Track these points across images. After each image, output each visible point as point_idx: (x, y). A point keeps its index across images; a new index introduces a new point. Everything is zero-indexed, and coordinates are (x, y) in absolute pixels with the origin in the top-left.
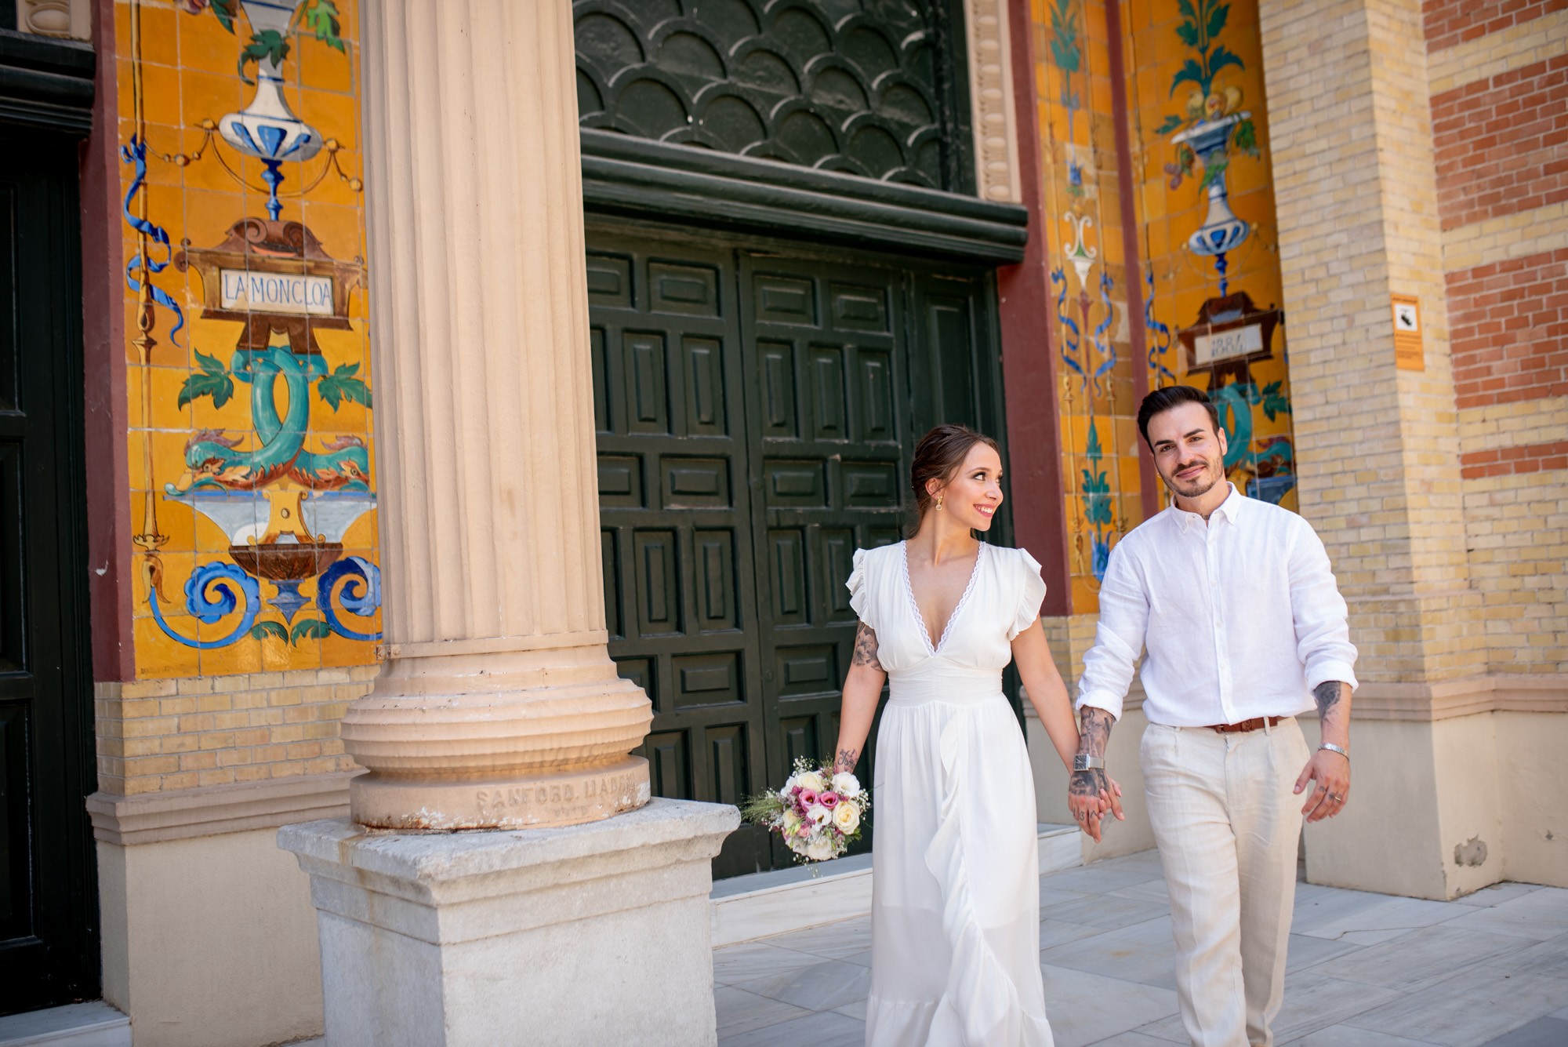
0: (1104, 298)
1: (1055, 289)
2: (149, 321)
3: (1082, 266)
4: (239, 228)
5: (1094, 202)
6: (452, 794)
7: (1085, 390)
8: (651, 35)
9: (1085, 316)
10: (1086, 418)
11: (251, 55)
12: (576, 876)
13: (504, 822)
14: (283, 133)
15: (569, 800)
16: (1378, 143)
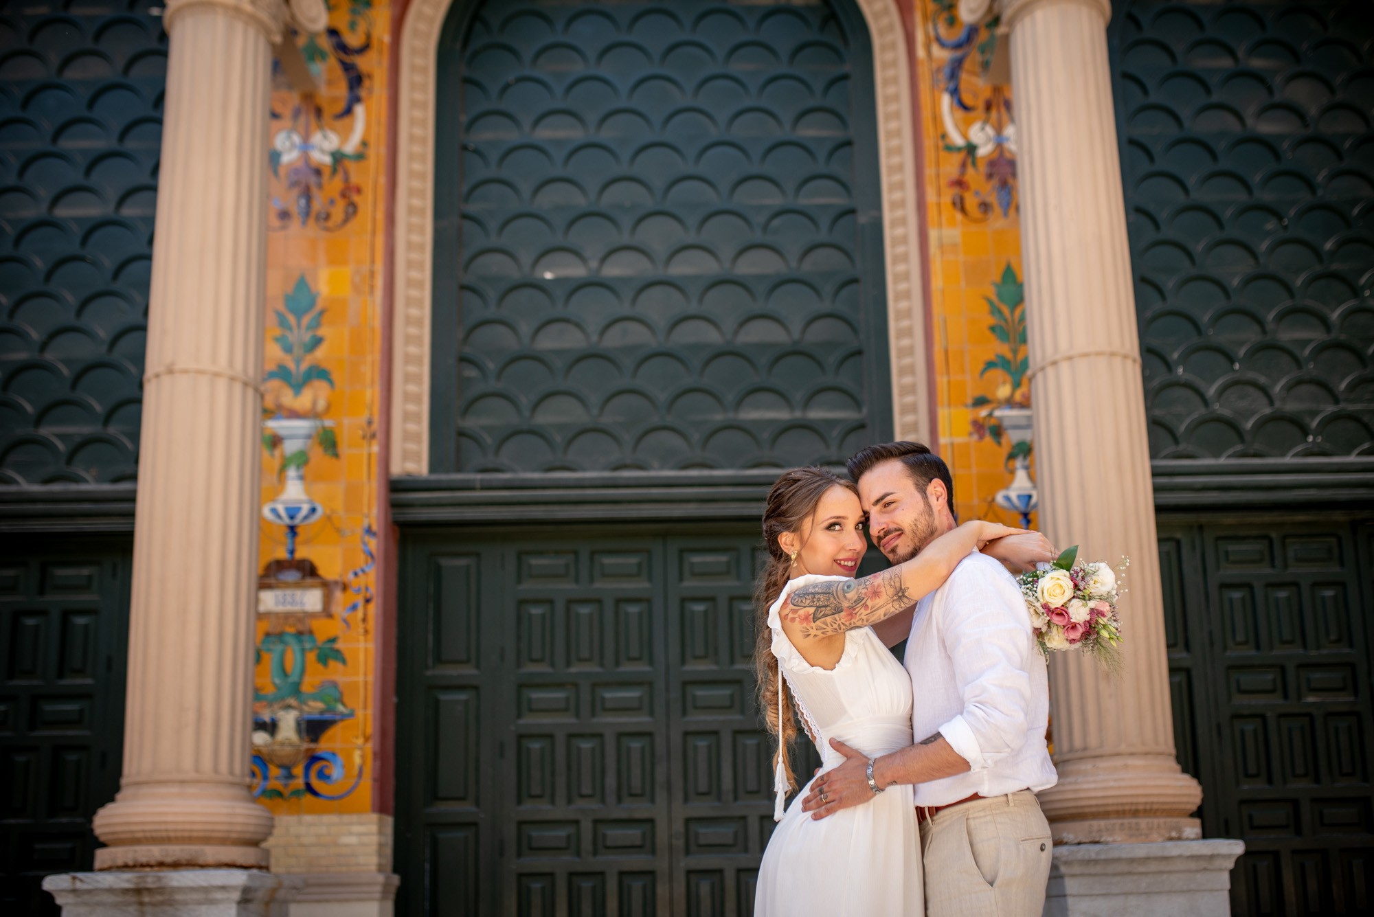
6: (1076, 825)
8: (1278, 388)
11: (1012, 457)
12: (1141, 869)
13: (1102, 840)
14: (1030, 497)
15: (1138, 830)
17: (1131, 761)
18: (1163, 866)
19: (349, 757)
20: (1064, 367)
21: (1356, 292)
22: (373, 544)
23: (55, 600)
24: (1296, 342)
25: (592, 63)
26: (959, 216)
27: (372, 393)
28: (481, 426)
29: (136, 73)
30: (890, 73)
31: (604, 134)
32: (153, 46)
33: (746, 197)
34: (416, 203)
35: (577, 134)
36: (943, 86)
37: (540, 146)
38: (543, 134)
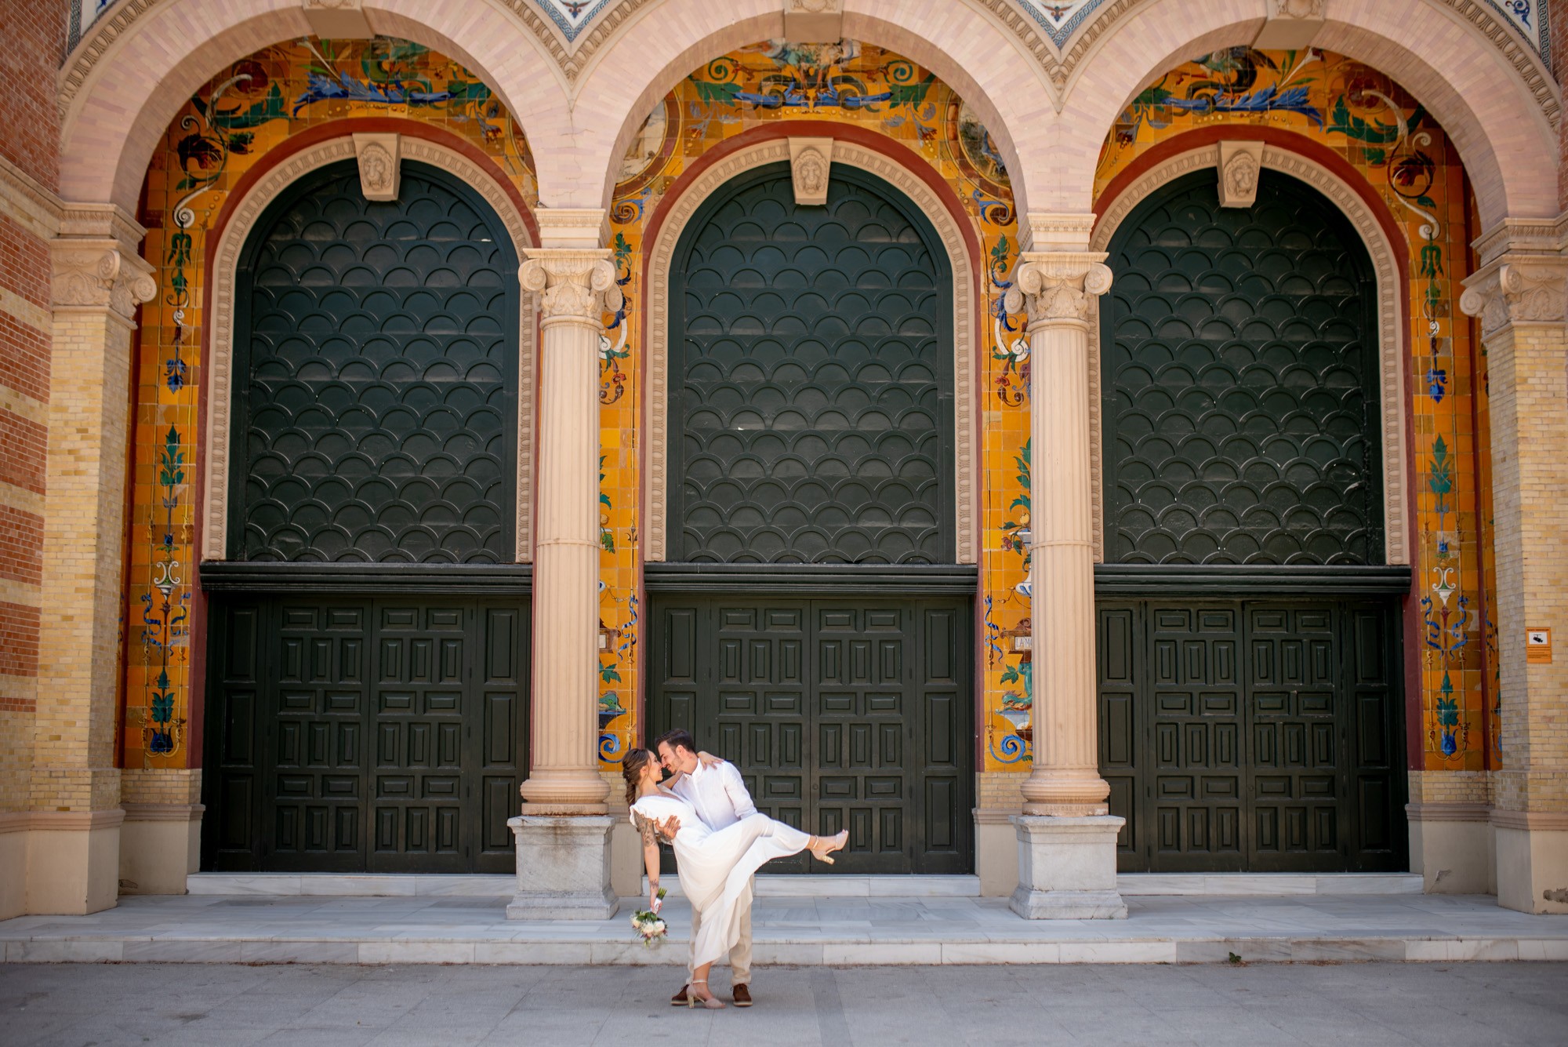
0: (1461, 609)
1: (1424, 608)
2: (992, 656)
3: (1444, 595)
4: (1022, 622)
5: (1457, 560)
6: (1040, 806)
7: (1443, 658)
8: (1201, 515)
9: (1445, 620)
10: (1442, 673)
11: (1025, 563)
13: (1052, 814)
15: (1071, 810)
16: (1524, 555)
17: (1070, 773)
18: (1083, 830)
19: (624, 738)
20: (1049, 549)
21: (1257, 452)
22: (636, 607)
23: (433, 631)
24: (1214, 482)
25: (769, 282)
26: (1002, 403)
27: (634, 512)
28: (698, 528)
29: (473, 283)
30: (963, 299)
31: (775, 333)
32: (486, 265)
33: (865, 378)
34: (658, 382)
35: (759, 332)
36: (996, 314)
37: (736, 341)
38: (737, 331)
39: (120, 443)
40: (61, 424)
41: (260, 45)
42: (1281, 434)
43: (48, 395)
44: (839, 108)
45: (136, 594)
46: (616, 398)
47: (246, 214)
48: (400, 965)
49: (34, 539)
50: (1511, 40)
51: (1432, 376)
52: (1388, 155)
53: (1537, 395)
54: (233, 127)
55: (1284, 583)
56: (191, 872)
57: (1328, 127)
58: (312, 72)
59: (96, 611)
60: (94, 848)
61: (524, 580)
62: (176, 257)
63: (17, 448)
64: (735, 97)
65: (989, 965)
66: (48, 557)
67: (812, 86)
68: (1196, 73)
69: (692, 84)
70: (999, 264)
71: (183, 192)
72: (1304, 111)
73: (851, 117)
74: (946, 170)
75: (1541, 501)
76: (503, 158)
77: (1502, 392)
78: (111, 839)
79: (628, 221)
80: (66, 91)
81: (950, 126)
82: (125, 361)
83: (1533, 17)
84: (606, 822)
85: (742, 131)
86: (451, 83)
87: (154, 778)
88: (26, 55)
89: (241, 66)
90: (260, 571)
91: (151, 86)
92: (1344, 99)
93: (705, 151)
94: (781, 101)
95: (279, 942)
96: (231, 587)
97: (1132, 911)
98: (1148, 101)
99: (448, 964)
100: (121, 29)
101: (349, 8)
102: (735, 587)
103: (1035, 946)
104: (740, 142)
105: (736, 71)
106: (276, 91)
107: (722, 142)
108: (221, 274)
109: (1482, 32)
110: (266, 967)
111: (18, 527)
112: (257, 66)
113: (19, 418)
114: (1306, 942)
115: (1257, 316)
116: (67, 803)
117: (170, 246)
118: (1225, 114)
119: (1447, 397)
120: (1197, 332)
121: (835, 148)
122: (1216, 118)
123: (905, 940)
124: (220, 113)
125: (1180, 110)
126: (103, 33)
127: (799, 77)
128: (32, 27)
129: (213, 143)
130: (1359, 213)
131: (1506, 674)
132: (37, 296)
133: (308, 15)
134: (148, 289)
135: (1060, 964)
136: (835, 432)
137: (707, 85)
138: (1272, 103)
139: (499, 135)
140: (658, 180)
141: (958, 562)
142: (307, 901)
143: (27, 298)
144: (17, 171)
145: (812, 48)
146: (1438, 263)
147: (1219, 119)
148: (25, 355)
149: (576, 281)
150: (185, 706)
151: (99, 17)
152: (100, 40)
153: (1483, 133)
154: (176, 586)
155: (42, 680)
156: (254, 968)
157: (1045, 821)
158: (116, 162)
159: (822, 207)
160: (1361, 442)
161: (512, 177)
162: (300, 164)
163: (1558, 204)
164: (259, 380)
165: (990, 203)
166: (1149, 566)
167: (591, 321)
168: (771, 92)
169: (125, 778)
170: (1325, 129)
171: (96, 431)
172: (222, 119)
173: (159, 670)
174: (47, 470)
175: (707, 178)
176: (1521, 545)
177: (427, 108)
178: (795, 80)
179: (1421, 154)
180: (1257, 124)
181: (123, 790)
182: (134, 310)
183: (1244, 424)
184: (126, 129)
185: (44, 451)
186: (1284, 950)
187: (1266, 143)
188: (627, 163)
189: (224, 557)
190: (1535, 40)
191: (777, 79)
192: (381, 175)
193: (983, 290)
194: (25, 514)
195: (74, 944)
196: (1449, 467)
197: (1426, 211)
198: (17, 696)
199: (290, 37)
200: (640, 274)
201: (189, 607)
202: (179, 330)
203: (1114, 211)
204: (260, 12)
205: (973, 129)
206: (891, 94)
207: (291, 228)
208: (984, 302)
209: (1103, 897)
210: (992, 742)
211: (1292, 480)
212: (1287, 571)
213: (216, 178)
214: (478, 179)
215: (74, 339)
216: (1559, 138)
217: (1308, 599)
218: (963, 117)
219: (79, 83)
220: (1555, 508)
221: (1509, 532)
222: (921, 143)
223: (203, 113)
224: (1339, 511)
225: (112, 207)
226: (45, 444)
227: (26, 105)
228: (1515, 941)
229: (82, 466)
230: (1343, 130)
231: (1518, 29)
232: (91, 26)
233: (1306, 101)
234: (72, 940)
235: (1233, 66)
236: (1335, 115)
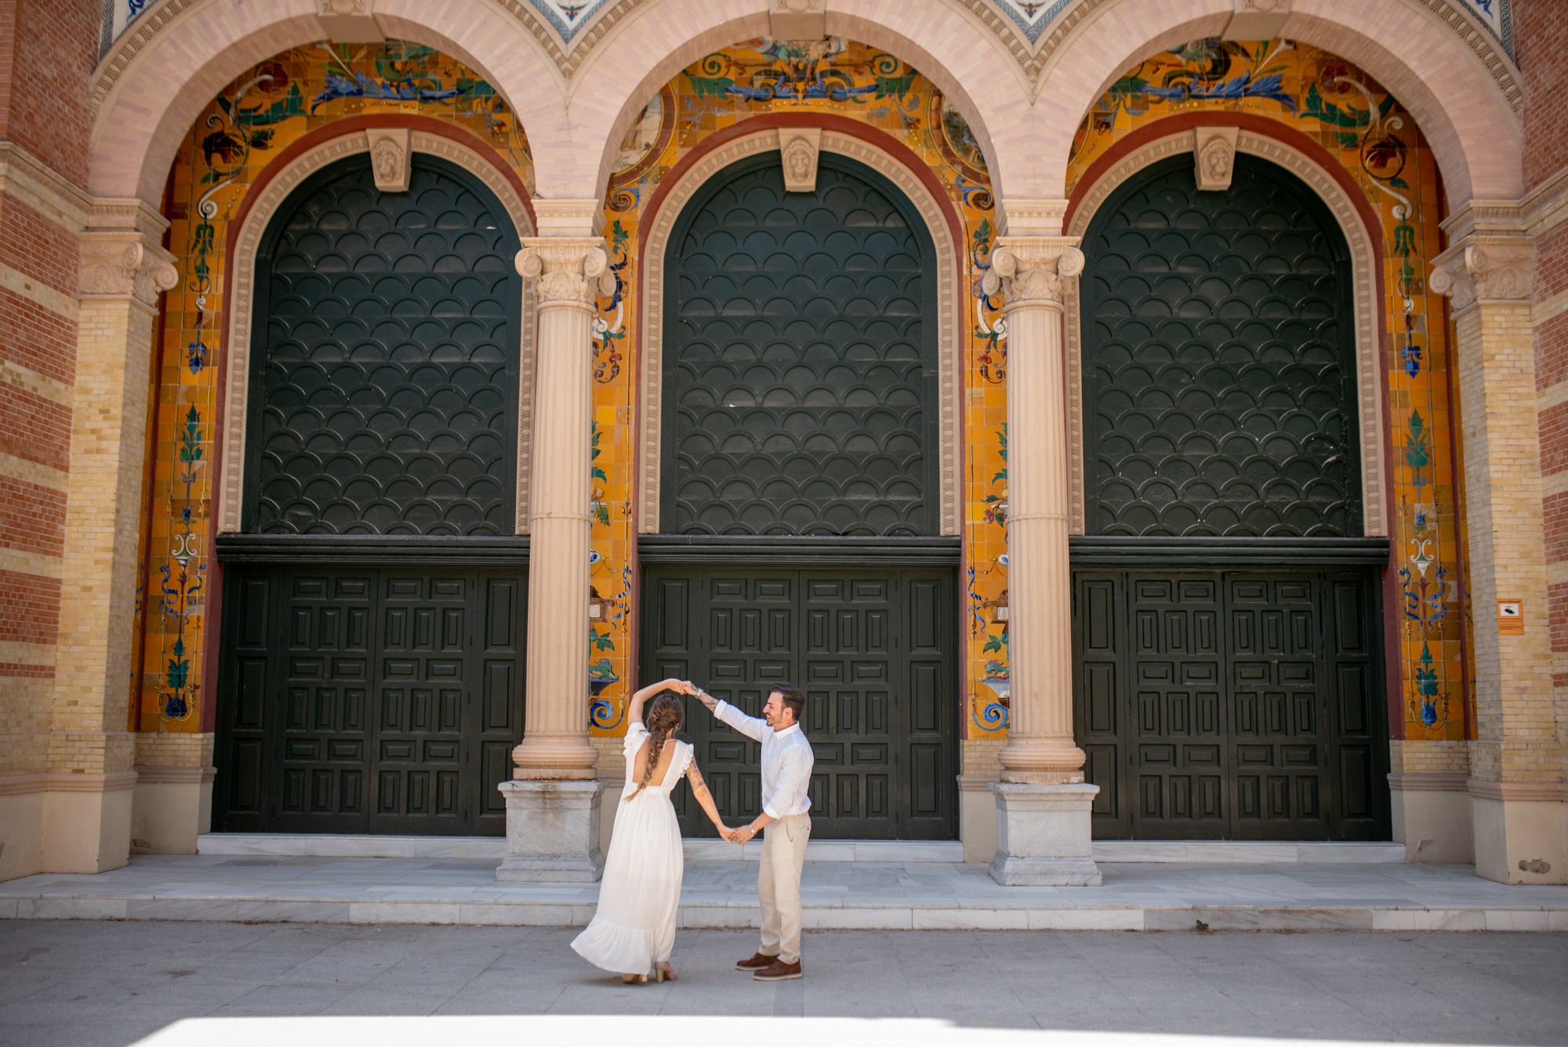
0: (1438, 580)
1: (1402, 579)
2: (974, 626)
3: (1423, 566)
4: (1001, 594)
5: (1434, 532)
6: (1016, 773)
7: (1421, 628)
9: (1424, 591)
10: (1421, 643)
12: (1046, 798)
13: (1028, 782)
15: (1046, 778)
16: (1495, 528)
17: (1045, 741)
18: (1058, 798)
19: (616, 705)
20: (1024, 523)
21: (1235, 426)
22: (629, 578)
23: (438, 601)
24: (1193, 456)
25: (760, 265)
26: (984, 380)
27: (628, 486)
28: (691, 502)
29: (478, 268)
30: (947, 280)
31: (767, 313)
32: (490, 251)
33: (854, 356)
34: (653, 361)
35: (750, 313)
36: (978, 295)
37: (727, 321)
38: (729, 312)
39: (140, 422)
40: (86, 405)
41: (279, 49)
42: (1259, 408)
43: (73, 378)
44: (827, 100)
45: (155, 565)
46: (612, 377)
47: (266, 205)
48: (388, 924)
49: (57, 514)
50: (1473, 29)
51: (1407, 352)
52: (1360, 139)
53: (1505, 371)
54: (254, 124)
55: (1263, 555)
56: (201, 833)
57: (1302, 112)
58: (330, 72)
59: (113, 581)
60: (106, 809)
61: (523, 551)
62: (200, 246)
63: (43, 428)
64: (727, 90)
65: (958, 930)
66: (70, 531)
67: (801, 79)
68: (1171, 62)
69: (687, 79)
70: (981, 246)
71: (207, 185)
72: (1277, 97)
73: (839, 109)
74: (930, 158)
75: (1510, 475)
76: (506, 151)
77: (1471, 369)
78: (123, 801)
79: (625, 209)
80: (97, 95)
81: (934, 116)
82: (147, 345)
83: (1494, 7)
84: (593, 787)
85: (734, 123)
86: (459, 81)
87: (168, 742)
88: (59, 63)
89: (263, 67)
90: (272, 543)
91: (175, 89)
92: (1317, 85)
93: (699, 141)
94: (772, 94)
95: (274, 902)
96: (244, 558)
97: (1107, 879)
98: (1125, 90)
99: (434, 924)
100: (149, 37)
101: (360, 14)
102: (725, 559)
103: (1005, 912)
104: (732, 133)
105: (728, 67)
106: (295, 90)
107: (715, 133)
108: (241, 262)
109: (1444, 22)
110: (260, 926)
111: (42, 503)
112: (278, 67)
113: (45, 401)
114: (1273, 911)
115: (1235, 294)
116: (82, 766)
117: (194, 236)
118: (1201, 101)
119: (1422, 372)
120: (1175, 310)
121: (823, 138)
122: (1191, 105)
123: (877, 905)
124: (243, 111)
125: (1157, 98)
126: (132, 41)
127: (789, 71)
128: (66, 36)
129: (236, 140)
130: (1333, 195)
131: (1480, 645)
132: (65, 286)
133: (323, 21)
134: (170, 278)
135: (1028, 931)
136: (823, 408)
137: (701, 80)
138: (1246, 90)
139: (504, 129)
140: (654, 169)
141: (942, 534)
142: (311, 861)
143: (56, 288)
144: (48, 170)
145: (802, 44)
146: (1412, 242)
147: (1195, 106)
148: (52, 341)
149: (570, 267)
150: (199, 672)
151: (129, 26)
152: (130, 47)
153: (1448, 119)
154: (193, 558)
155: (62, 648)
156: (249, 927)
157: (1021, 788)
158: (142, 160)
159: (811, 194)
160: (1338, 416)
161: (516, 169)
162: (317, 158)
163: (1522, 187)
164: (274, 361)
165: (972, 189)
166: (1129, 537)
167: (584, 305)
168: (762, 85)
169: (140, 741)
170: (1298, 114)
171: (117, 411)
172: (245, 117)
173: (175, 638)
174: (72, 448)
175: (700, 168)
176: (1491, 518)
177: (436, 105)
178: (784, 74)
179: (1393, 137)
180: (1232, 110)
181: (138, 752)
182: (157, 297)
183: (1222, 400)
184: (151, 129)
185: (68, 431)
186: (1250, 918)
187: (1241, 128)
188: (625, 154)
189: (239, 530)
190: (1497, 29)
191: (768, 73)
192: (392, 168)
193: (965, 272)
194: (49, 490)
195: (82, 901)
196: (1426, 441)
197: (1399, 192)
198: (36, 662)
199: (306, 41)
200: (636, 259)
201: (204, 577)
202: (200, 314)
203: (1093, 195)
204: (278, 19)
205: (956, 119)
206: (877, 86)
207: (307, 218)
208: (966, 284)
209: (1078, 864)
210: (975, 710)
211: (1270, 454)
212: (1266, 543)
213: (238, 172)
214: (484, 171)
215: (99, 326)
216: (1522, 122)
217: (1288, 571)
218: (946, 108)
219: (109, 87)
220: (1525, 481)
221: (1480, 505)
222: (906, 132)
223: (227, 112)
224: (1317, 484)
225: (137, 202)
226: (69, 424)
227: (59, 109)
228: (1482, 911)
229: (104, 444)
230: (1316, 115)
231: (1480, 19)
232: (122, 35)
233: (1279, 88)
234: (79, 898)
235: (1208, 56)
236: (1308, 102)
